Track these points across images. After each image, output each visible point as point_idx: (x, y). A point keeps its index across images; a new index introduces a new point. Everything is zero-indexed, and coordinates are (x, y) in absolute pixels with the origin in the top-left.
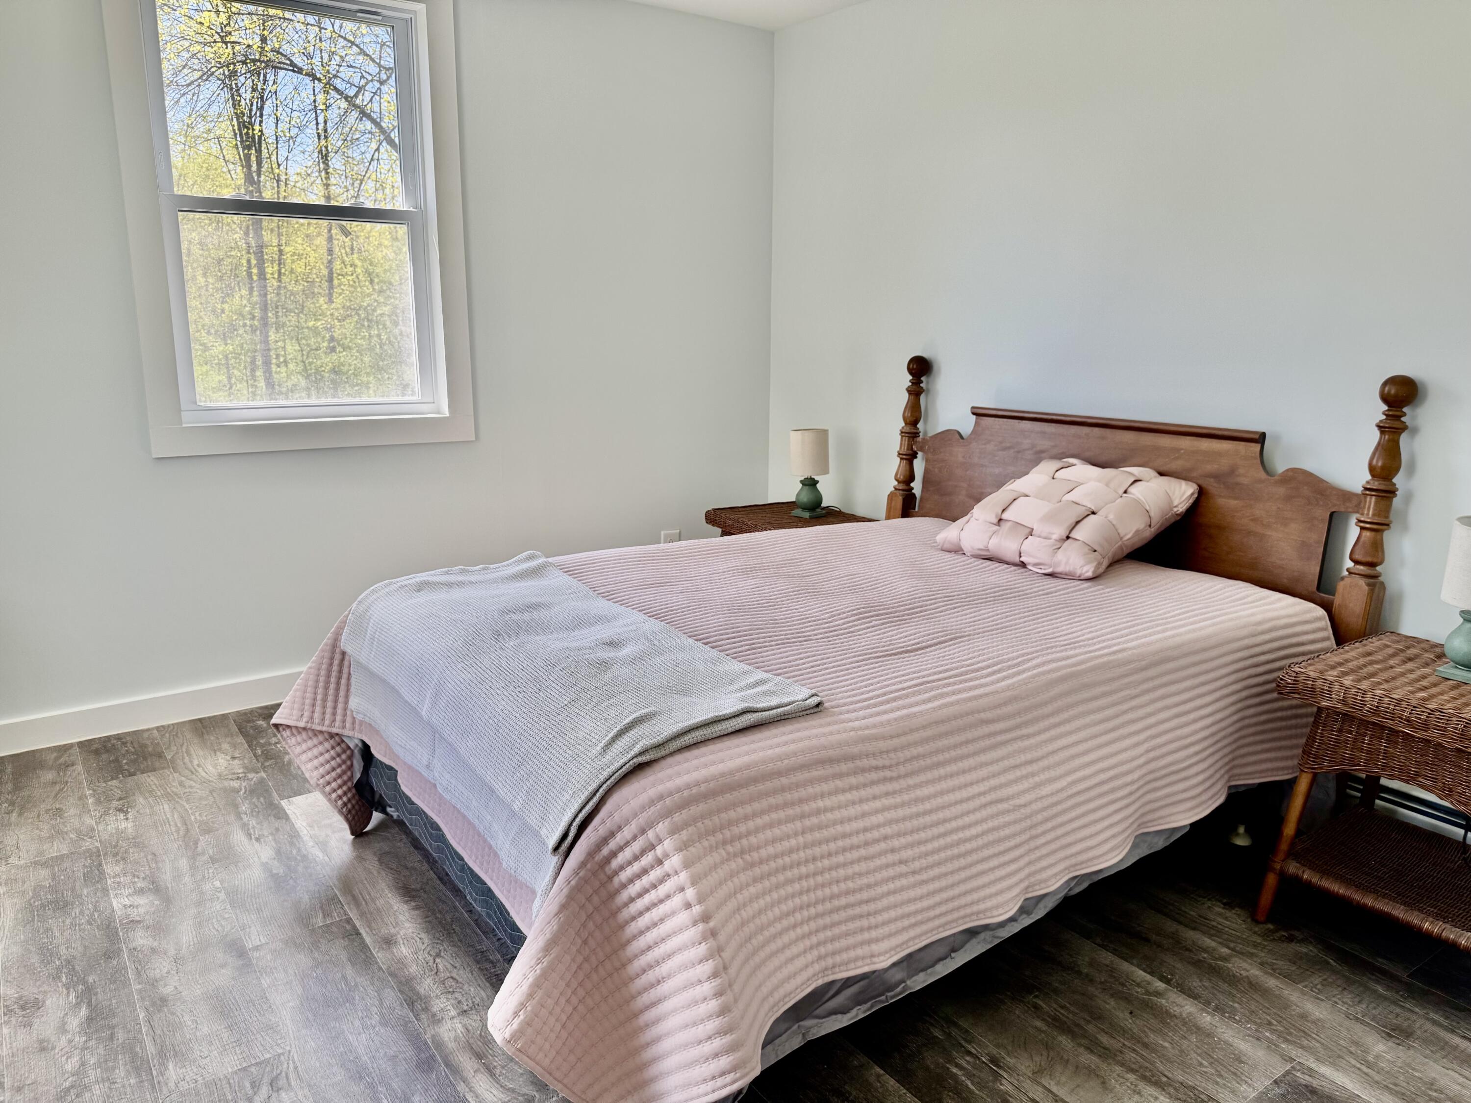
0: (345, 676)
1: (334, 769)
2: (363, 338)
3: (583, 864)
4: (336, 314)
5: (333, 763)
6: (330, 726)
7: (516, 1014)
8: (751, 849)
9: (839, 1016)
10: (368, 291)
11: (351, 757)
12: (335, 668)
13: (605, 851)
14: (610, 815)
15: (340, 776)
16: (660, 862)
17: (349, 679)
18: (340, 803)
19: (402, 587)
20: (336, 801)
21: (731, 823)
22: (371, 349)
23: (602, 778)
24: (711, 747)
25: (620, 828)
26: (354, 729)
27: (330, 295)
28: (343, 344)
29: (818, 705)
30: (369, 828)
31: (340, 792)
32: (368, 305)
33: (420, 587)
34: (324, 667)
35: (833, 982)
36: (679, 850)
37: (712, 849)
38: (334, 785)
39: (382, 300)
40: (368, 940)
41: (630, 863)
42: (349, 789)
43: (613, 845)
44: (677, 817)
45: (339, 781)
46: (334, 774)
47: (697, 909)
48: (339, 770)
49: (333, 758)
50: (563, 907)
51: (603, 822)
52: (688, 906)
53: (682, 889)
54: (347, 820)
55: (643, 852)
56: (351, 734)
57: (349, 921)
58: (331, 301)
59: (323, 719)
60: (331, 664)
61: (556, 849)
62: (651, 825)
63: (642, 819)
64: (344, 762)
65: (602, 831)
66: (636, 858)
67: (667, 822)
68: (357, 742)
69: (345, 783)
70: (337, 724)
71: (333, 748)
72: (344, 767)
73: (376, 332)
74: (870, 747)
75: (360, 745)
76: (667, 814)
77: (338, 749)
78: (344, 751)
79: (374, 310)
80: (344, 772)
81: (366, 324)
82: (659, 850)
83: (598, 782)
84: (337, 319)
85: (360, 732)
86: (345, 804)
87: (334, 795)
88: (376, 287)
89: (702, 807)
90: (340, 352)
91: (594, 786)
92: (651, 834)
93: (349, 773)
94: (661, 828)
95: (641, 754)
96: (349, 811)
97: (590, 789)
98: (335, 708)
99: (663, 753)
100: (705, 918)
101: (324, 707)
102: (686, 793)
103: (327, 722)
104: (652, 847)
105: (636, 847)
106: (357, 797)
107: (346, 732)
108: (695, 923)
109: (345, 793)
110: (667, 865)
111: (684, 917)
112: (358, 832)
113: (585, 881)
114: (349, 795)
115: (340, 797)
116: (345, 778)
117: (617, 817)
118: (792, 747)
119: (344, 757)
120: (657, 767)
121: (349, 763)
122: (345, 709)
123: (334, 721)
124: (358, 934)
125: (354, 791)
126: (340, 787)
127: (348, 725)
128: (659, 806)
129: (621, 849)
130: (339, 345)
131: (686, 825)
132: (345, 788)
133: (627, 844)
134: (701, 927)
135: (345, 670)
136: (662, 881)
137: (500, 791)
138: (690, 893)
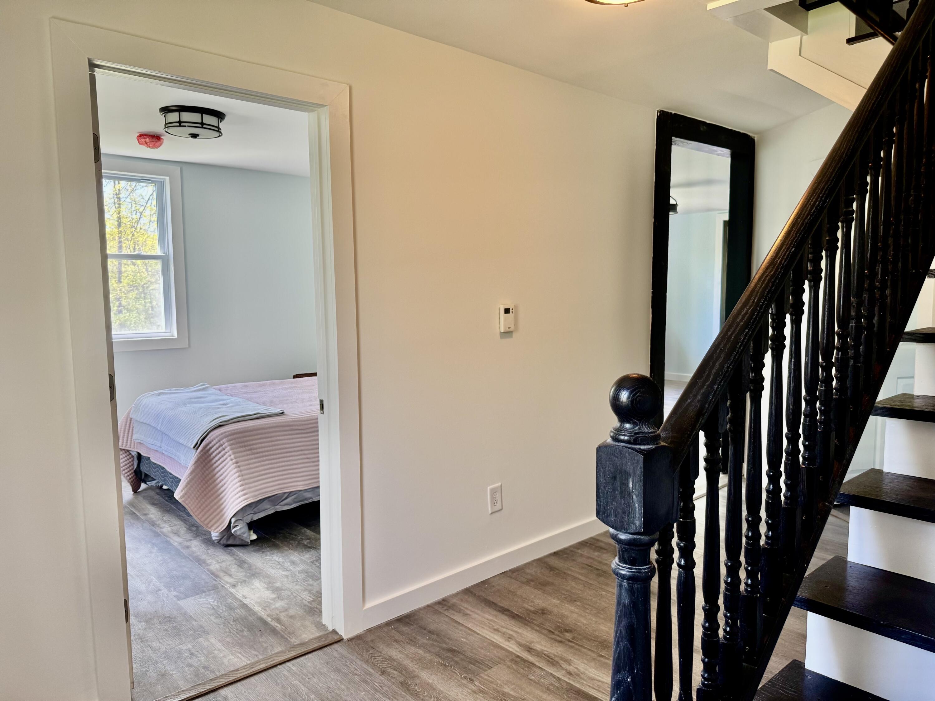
0: (131, 428)
1: (126, 465)
2: (141, 304)
3: (202, 451)
4: (123, 290)
5: (126, 462)
6: (125, 447)
7: (182, 491)
8: (254, 449)
9: (288, 506)
10: (144, 276)
11: (133, 461)
12: (128, 426)
13: (208, 447)
14: (210, 437)
15: (128, 468)
16: (224, 449)
17: (133, 430)
18: (128, 478)
19: (153, 394)
20: (127, 477)
21: (247, 441)
22: (146, 311)
23: (208, 428)
24: (244, 422)
25: (212, 441)
26: (134, 448)
27: (120, 278)
28: (127, 308)
29: (282, 413)
30: (139, 490)
31: (128, 474)
32: (145, 284)
33: (159, 394)
34: (123, 425)
35: (285, 493)
36: (230, 445)
37: (241, 447)
38: (126, 471)
39: (154, 280)
40: (138, 515)
41: (215, 450)
42: (132, 473)
43: (211, 445)
44: (229, 438)
45: (128, 470)
46: (126, 467)
47: (234, 461)
48: (128, 465)
49: (126, 461)
50: (196, 462)
51: (208, 439)
52: (232, 460)
53: (230, 456)
54: (131, 485)
55: (219, 447)
56: (133, 450)
57: (132, 511)
58: (120, 282)
59: (123, 444)
60: (126, 424)
61: (194, 447)
62: (222, 439)
63: (219, 438)
64: (130, 462)
65: (207, 442)
66: (217, 449)
67: (226, 439)
68: (135, 453)
69: (130, 470)
70: (128, 446)
71: (126, 457)
72: (130, 464)
73: (149, 300)
74: (295, 423)
75: (137, 454)
76: (227, 436)
77: (128, 457)
78: (130, 458)
79: (148, 287)
80: (130, 466)
81: (143, 295)
82: (224, 446)
83: (207, 429)
84: (124, 292)
85: (137, 449)
86: (130, 479)
87: (126, 475)
88: (150, 273)
89: (237, 436)
90: (125, 313)
91: (206, 430)
92: (221, 442)
93: (132, 467)
94: (224, 440)
95: (221, 422)
96: (132, 482)
97: (204, 431)
98: (127, 440)
99: (228, 423)
100: (237, 463)
101: (123, 440)
102: (233, 432)
103: (124, 446)
104: (222, 445)
105: (217, 445)
106: (135, 477)
107: (131, 449)
108: (233, 464)
109: (130, 475)
110: (226, 450)
111: (231, 462)
112: (135, 490)
113: (203, 455)
114: (132, 475)
115: (128, 476)
116: (131, 468)
117: (212, 438)
118: (269, 422)
119: (130, 460)
120: (225, 426)
121: (132, 463)
122: (131, 438)
123: (127, 445)
124: (135, 513)
125: (134, 474)
126: (128, 472)
127: (132, 446)
128: (224, 434)
129: (213, 446)
130: (124, 308)
131: (232, 440)
132: (130, 472)
133: (215, 445)
134: (235, 465)
135: (131, 426)
136: (225, 454)
137: (181, 441)
138: (232, 457)
